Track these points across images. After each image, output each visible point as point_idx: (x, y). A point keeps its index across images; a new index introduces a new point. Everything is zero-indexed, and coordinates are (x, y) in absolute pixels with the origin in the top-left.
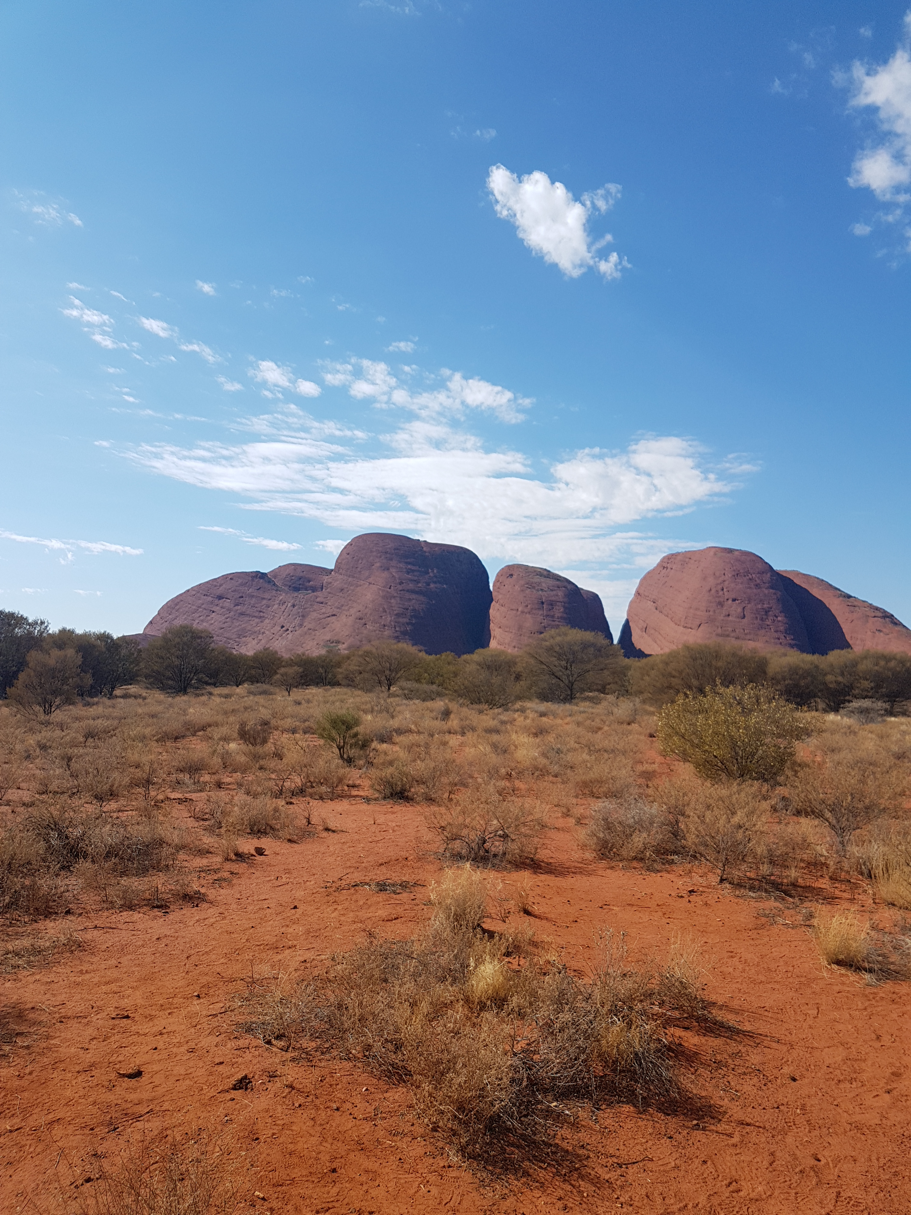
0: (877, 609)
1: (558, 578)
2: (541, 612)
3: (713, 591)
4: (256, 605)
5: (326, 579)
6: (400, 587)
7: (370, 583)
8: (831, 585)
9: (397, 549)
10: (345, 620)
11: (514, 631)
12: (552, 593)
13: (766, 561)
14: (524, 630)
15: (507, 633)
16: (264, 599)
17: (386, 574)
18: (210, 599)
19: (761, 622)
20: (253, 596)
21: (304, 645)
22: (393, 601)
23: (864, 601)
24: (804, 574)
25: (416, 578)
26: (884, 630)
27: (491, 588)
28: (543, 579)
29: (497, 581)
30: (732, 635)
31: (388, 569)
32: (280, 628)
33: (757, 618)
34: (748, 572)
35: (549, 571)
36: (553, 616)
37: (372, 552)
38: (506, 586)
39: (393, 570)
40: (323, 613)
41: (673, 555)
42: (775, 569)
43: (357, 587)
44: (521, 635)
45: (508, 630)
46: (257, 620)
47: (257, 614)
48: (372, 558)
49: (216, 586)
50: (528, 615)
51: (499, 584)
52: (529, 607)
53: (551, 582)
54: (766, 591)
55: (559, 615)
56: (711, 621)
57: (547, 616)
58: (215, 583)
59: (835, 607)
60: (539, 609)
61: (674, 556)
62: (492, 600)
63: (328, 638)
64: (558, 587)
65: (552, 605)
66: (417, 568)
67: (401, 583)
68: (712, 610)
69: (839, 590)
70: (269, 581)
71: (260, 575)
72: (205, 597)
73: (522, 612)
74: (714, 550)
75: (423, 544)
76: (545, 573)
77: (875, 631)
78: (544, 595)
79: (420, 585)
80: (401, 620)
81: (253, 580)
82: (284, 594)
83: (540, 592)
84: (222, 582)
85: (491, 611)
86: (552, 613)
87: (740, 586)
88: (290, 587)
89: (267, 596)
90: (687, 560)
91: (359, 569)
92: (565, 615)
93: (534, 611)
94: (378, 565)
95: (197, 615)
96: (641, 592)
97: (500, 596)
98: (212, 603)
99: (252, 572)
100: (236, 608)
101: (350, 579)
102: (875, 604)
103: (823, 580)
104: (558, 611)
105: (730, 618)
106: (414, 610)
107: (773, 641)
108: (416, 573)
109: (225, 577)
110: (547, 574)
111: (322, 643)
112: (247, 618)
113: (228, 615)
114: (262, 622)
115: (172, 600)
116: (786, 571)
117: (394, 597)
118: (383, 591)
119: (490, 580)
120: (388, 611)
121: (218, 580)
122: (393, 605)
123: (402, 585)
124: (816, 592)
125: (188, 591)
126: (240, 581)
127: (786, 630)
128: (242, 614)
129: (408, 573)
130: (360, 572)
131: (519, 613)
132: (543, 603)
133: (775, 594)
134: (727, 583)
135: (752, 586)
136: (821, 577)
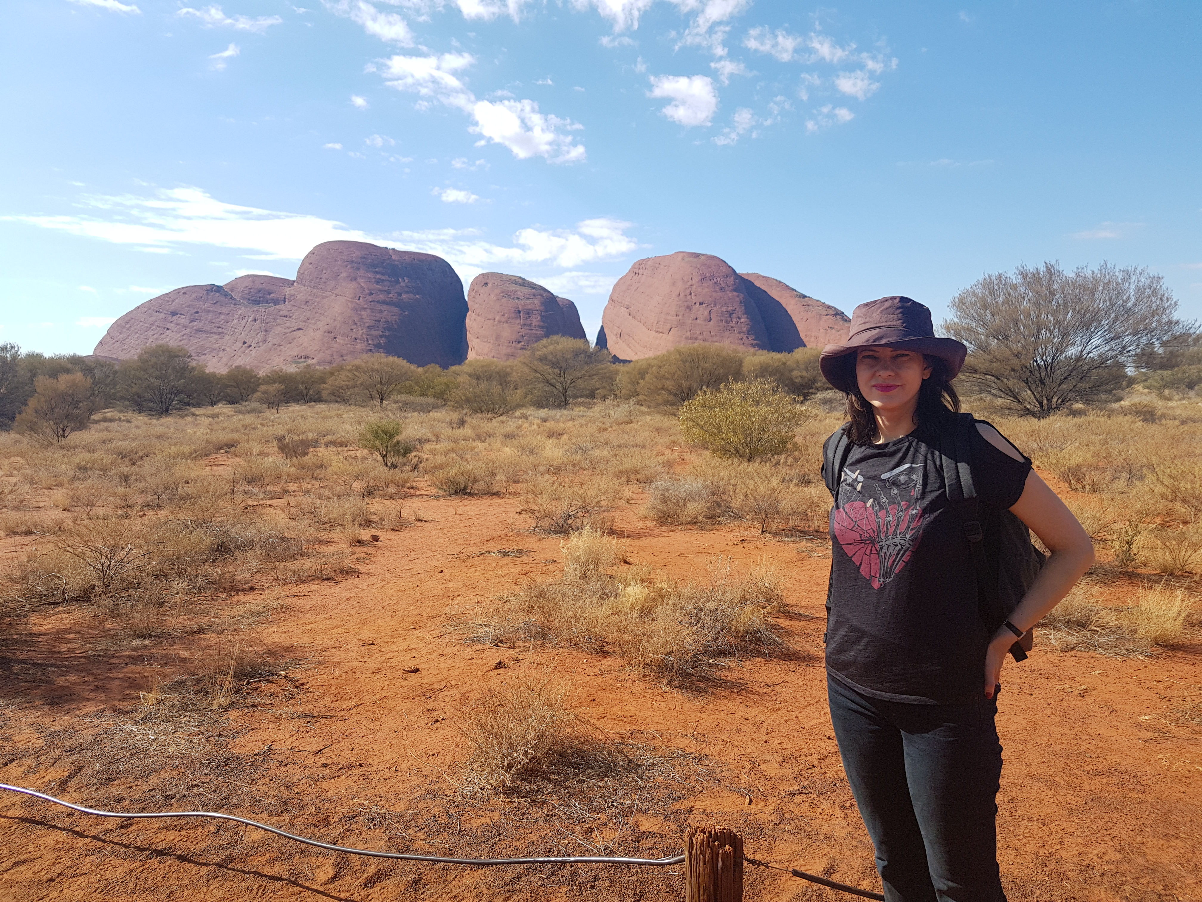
0: (829, 307)
1: (533, 286)
2: (518, 321)
3: (682, 295)
4: (214, 321)
5: (288, 291)
6: (370, 298)
7: (337, 295)
8: (787, 286)
9: (364, 258)
10: (312, 334)
11: (492, 341)
12: (528, 302)
13: (730, 264)
14: (502, 340)
15: (485, 344)
16: (220, 313)
17: (353, 285)
18: (162, 315)
19: (726, 324)
20: (209, 311)
21: (269, 362)
22: (363, 313)
23: (817, 301)
24: (764, 277)
25: (386, 289)
26: (836, 327)
27: (466, 298)
28: (519, 288)
29: (472, 290)
30: (700, 337)
31: (356, 279)
32: (241, 345)
33: (722, 320)
34: (713, 276)
35: (524, 279)
36: (530, 325)
37: (336, 261)
38: (481, 295)
39: (361, 281)
40: (289, 328)
41: (643, 260)
42: (738, 272)
43: (323, 298)
44: (499, 345)
45: (486, 340)
46: (216, 337)
47: (215, 330)
48: (336, 268)
49: (168, 301)
50: (505, 325)
51: (473, 293)
52: (506, 316)
53: (527, 291)
54: (730, 294)
55: (537, 324)
56: (681, 325)
57: (524, 325)
58: (167, 299)
59: (792, 307)
60: (516, 318)
61: (644, 262)
62: (467, 310)
63: (296, 354)
64: (534, 295)
65: (528, 313)
66: (386, 277)
67: (371, 294)
68: (681, 314)
69: (796, 291)
70: (226, 295)
71: (215, 288)
72: (158, 314)
73: (500, 322)
74: (682, 255)
75: (391, 253)
76: (520, 281)
77: (827, 328)
78: (521, 304)
79: (391, 296)
80: (373, 332)
81: (208, 294)
82: (243, 308)
83: (516, 301)
84: (175, 297)
85: (467, 321)
86: (528, 322)
87: (706, 290)
88: (249, 300)
89: (225, 310)
90: (657, 265)
91: (323, 280)
92: (542, 324)
93: (510, 320)
94: (344, 275)
95: (150, 333)
96: (615, 298)
97: (476, 306)
98: (165, 319)
99: (206, 285)
100: (192, 324)
101: (315, 291)
102: (827, 303)
103: (780, 282)
104: (536, 319)
105: (698, 321)
106: (387, 322)
107: (736, 341)
108: (386, 283)
109: (177, 291)
110: (523, 283)
111: (289, 359)
112: (204, 335)
113: (184, 333)
114: (221, 338)
115: (122, 318)
116: (748, 274)
117: (365, 309)
118: (352, 302)
119: (464, 289)
120: (358, 324)
121: (170, 295)
122: (364, 317)
123: (372, 296)
124: (774, 294)
125: (138, 307)
126: (194, 295)
127: (748, 331)
128: (199, 331)
129: (377, 283)
130: (325, 282)
131: (496, 323)
132: (519, 312)
133: (738, 296)
134: (694, 287)
135: (718, 290)
136: (779, 279)
